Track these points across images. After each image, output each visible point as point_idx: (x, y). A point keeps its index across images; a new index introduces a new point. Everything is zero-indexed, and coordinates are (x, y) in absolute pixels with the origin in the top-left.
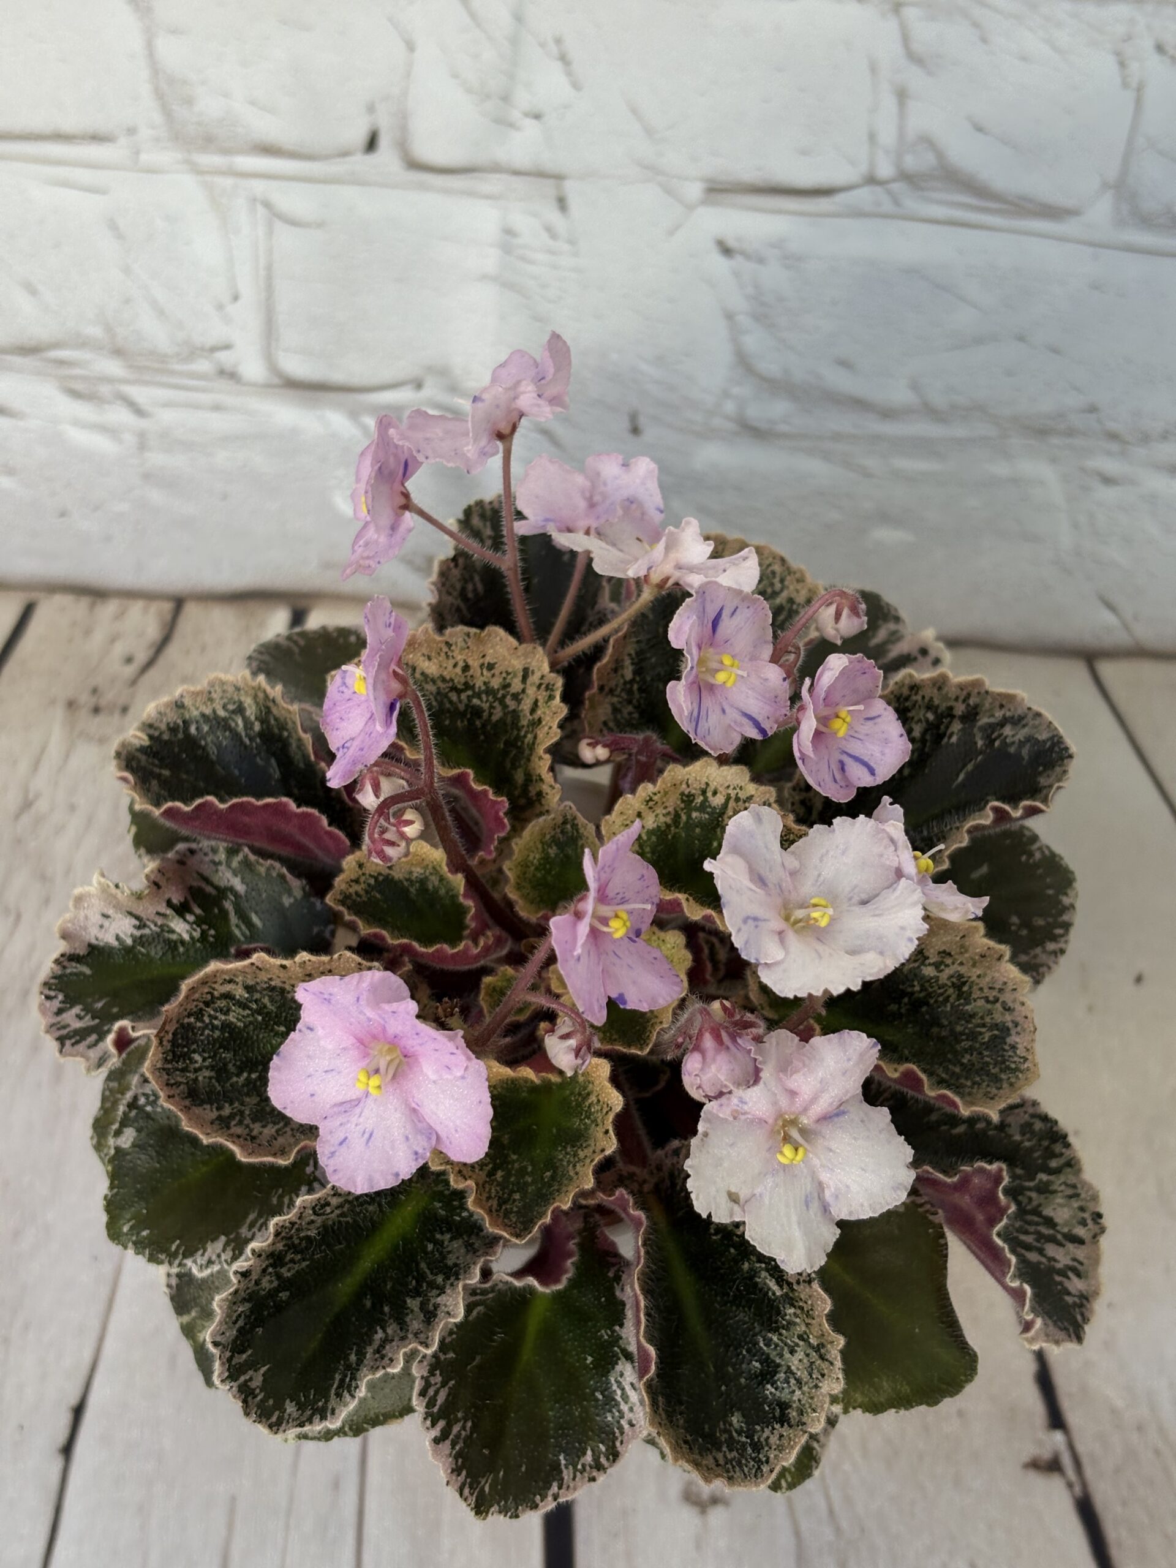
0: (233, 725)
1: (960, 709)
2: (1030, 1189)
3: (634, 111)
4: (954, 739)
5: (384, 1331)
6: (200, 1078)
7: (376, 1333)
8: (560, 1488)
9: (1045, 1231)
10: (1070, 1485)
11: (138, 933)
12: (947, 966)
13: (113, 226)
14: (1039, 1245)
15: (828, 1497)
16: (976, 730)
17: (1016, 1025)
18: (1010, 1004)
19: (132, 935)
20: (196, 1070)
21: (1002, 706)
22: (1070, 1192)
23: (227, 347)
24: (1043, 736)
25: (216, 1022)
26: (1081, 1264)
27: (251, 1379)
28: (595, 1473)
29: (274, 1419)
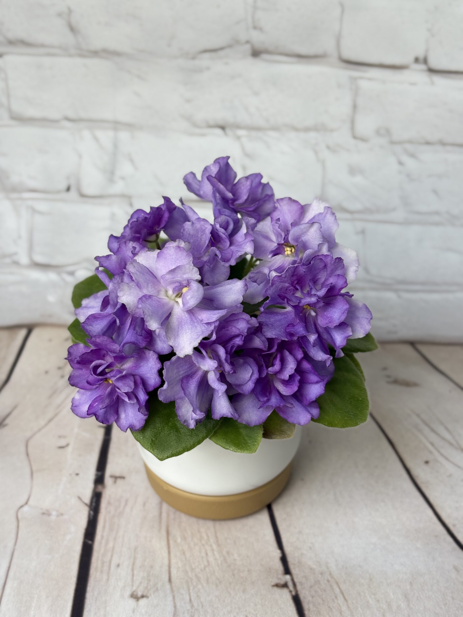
3: (155, 176)
10: (291, 592)
15: (190, 595)
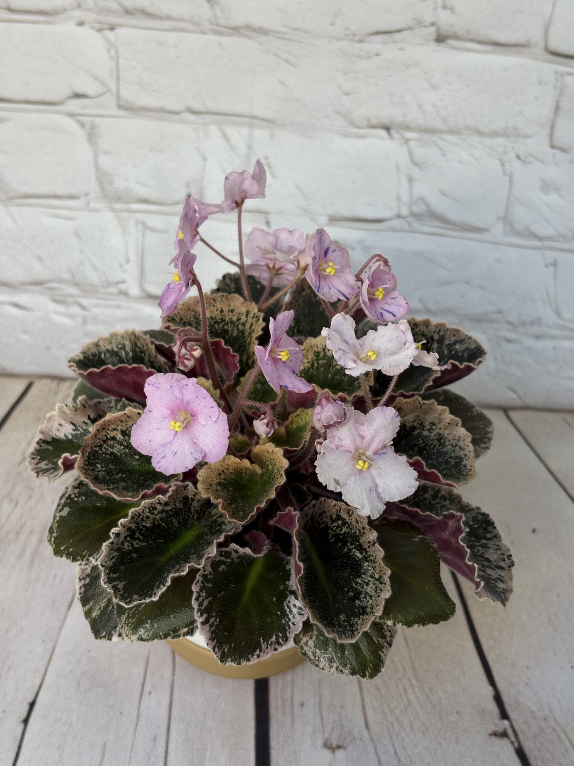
0: (120, 354)
1: (436, 337)
2: (478, 546)
3: (298, 187)
6: (100, 474)
8: (260, 652)
9: (487, 564)
10: (512, 743)
11: (74, 433)
12: (434, 430)
13: (77, 234)
15: (394, 747)
16: (444, 347)
17: (466, 455)
18: (462, 446)
19: (71, 434)
20: (98, 471)
21: (454, 335)
22: (496, 548)
23: (123, 282)
24: (473, 347)
25: (108, 452)
26: (504, 578)
27: (118, 584)
28: (277, 646)
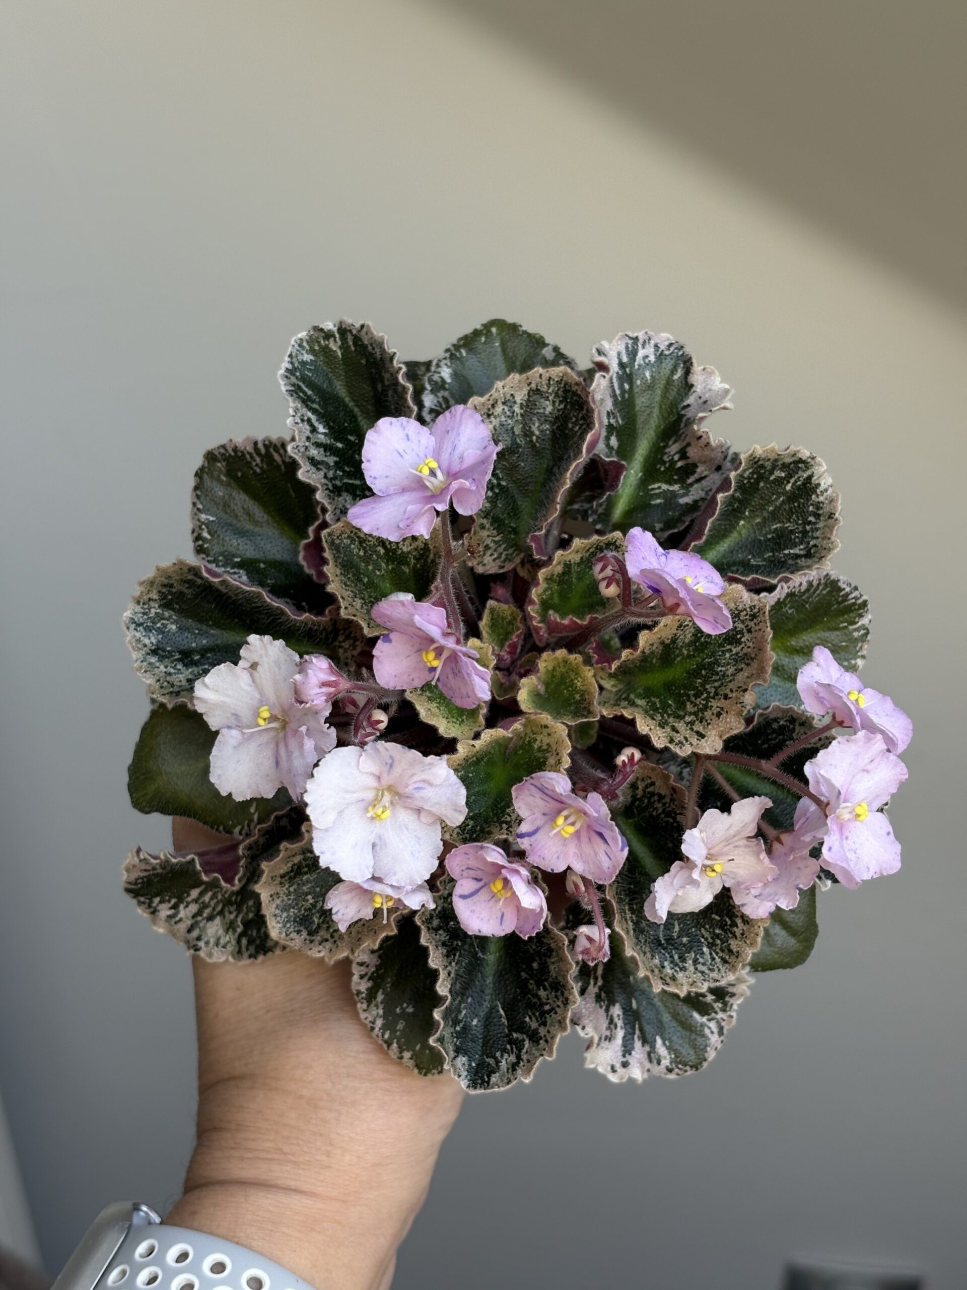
0: (802, 547)
1: (542, 1031)
2: (237, 916)
4: (527, 1019)
5: (323, 434)
6: (547, 402)
7: (324, 427)
9: (207, 912)
14: (201, 901)
20: (554, 402)
22: (222, 941)
24: (494, 1079)
26: (175, 924)
27: (335, 341)
29: (305, 344)
